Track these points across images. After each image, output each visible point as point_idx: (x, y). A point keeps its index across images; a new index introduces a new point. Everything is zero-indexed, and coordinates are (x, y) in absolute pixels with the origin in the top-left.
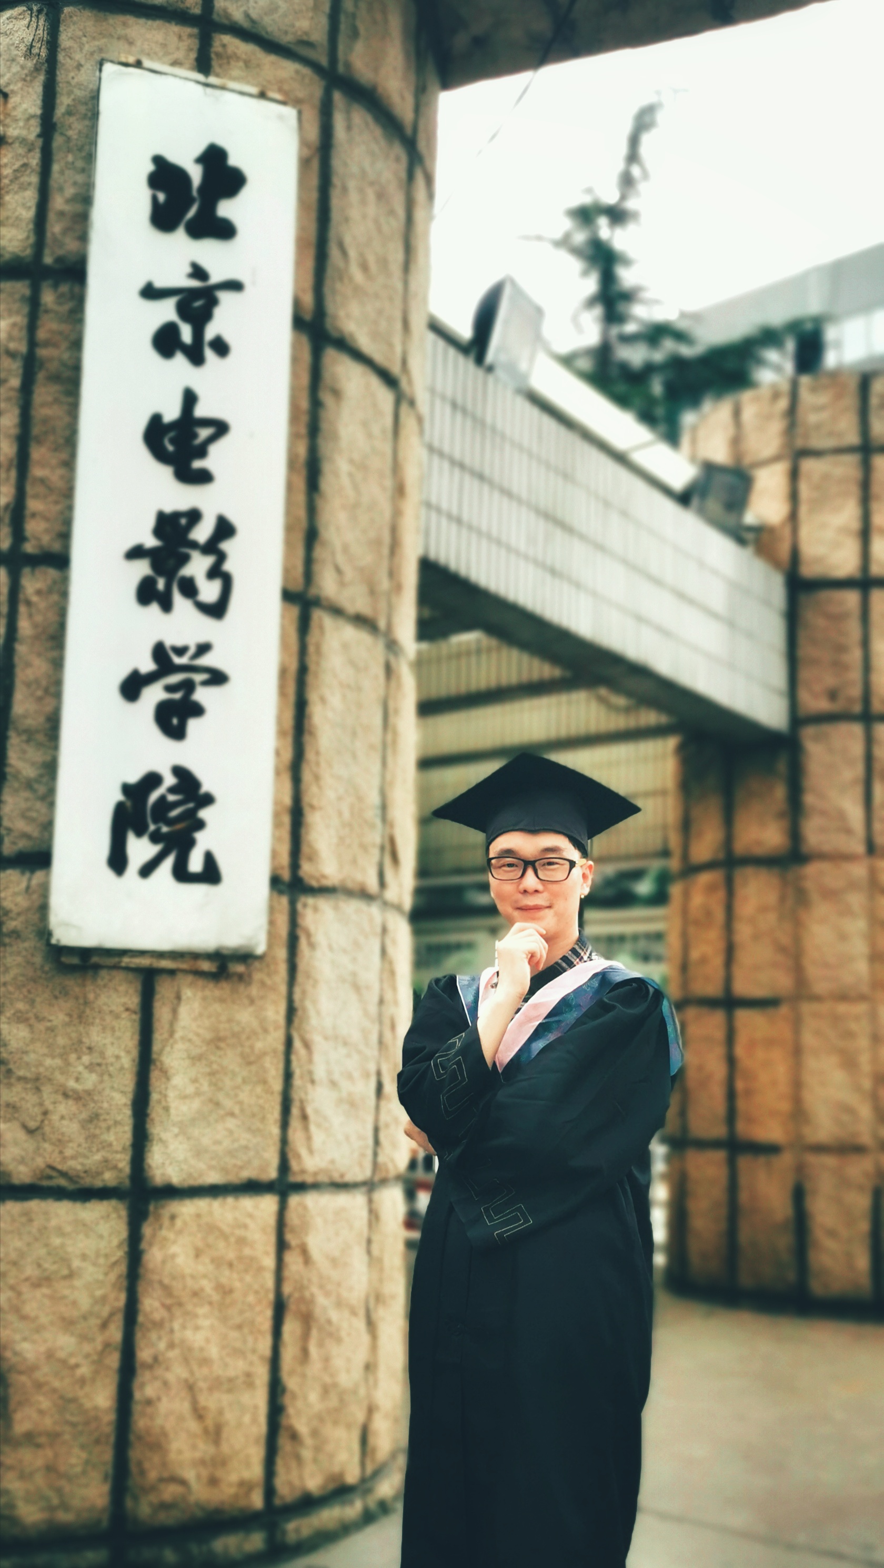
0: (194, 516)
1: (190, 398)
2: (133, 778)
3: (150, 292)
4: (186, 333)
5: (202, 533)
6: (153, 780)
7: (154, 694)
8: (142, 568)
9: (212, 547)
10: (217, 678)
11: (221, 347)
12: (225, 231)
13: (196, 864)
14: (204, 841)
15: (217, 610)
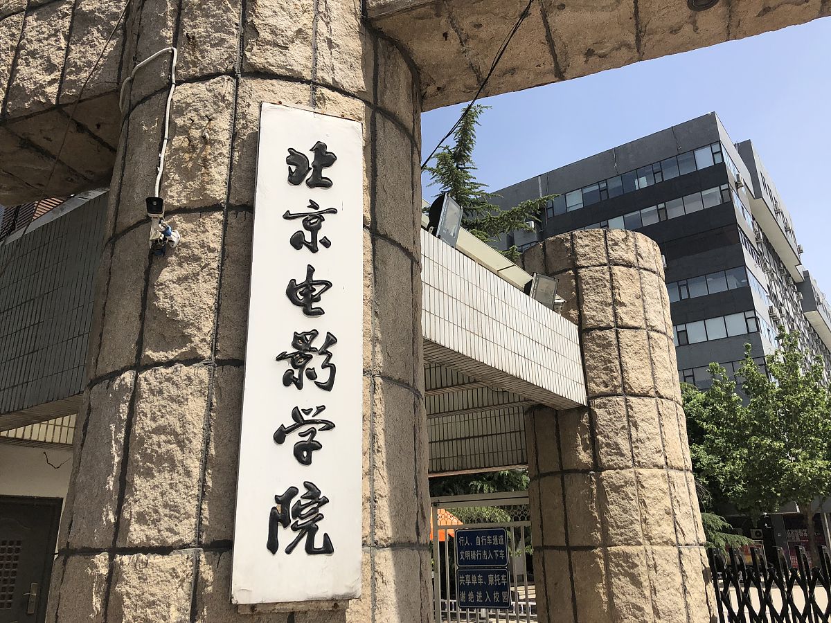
1: (311, 270)
2: (281, 492)
3: (288, 216)
4: (308, 236)
5: (318, 343)
6: (292, 492)
7: (293, 439)
8: (286, 365)
9: (324, 352)
10: (329, 426)
11: (326, 243)
12: (327, 184)
13: (318, 543)
14: (323, 528)
15: (328, 387)
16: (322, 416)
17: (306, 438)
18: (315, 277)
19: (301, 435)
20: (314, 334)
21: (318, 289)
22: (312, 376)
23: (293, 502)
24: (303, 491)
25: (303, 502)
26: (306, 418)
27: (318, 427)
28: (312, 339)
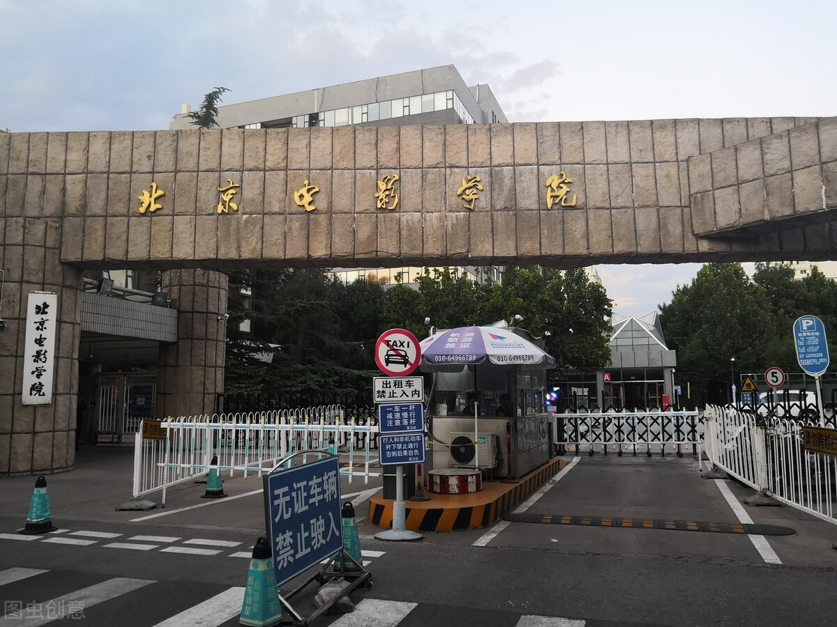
0: (42, 350)
1: (41, 335)
2: (33, 384)
3: (35, 323)
4: (41, 327)
5: (42, 353)
6: (36, 384)
7: (36, 373)
8: (35, 358)
9: (44, 354)
10: (45, 370)
11: (45, 328)
12: (46, 313)
13: (41, 394)
14: (42, 391)
15: (45, 362)
16: (43, 368)
17: (39, 373)
21: (43, 339)
22: (41, 360)
25: (38, 386)
26: (39, 369)
27: (42, 371)
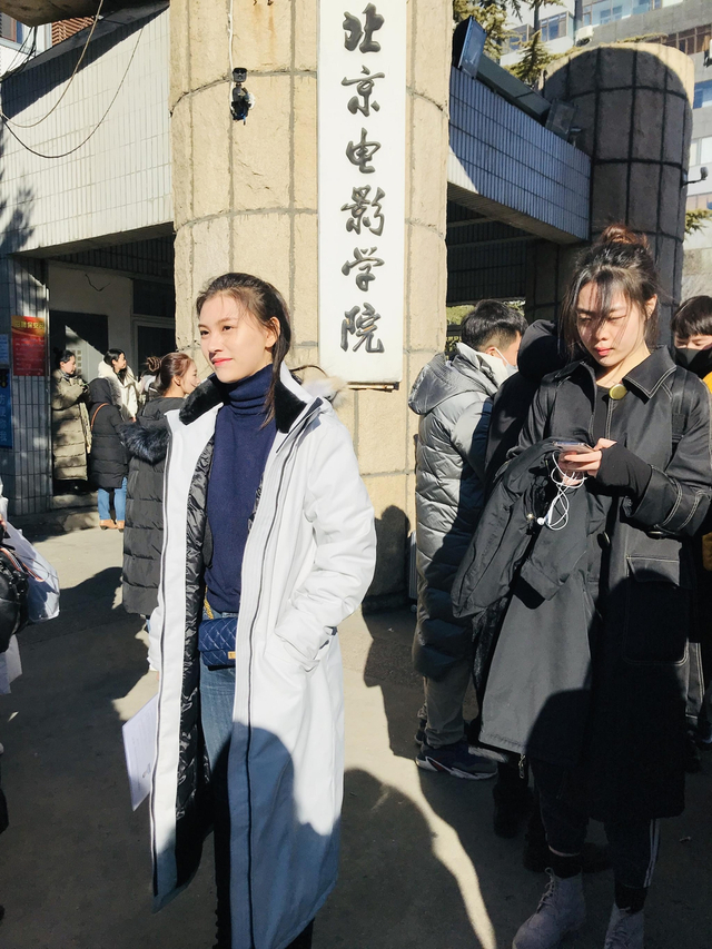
1: (364, 134)
2: (349, 310)
3: (346, 83)
4: (362, 102)
5: (371, 197)
6: (356, 311)
7: (355, 272)
8: (348, 215)
9: (374, 202)
10: (380, 263)
11: (376, 108)
12: (376, 49)
13: (374, 345)
14: (377, 335)
15: (378, 233)
16: (374, 256)
17: (365, 271)
18: (368, 140)
19: (361, 269)
20: (368, 190)
21: (370, 149)
22: (367, 224)
23: (357, 317)
24: (363, 309)
25: (364, 317)
26: (364, 256)
27: (372, 263)
28: (367, 193)
